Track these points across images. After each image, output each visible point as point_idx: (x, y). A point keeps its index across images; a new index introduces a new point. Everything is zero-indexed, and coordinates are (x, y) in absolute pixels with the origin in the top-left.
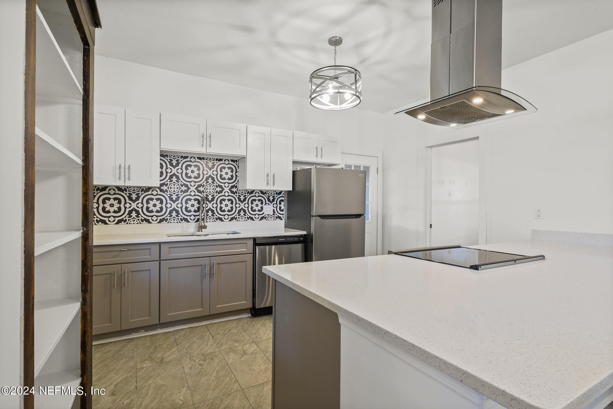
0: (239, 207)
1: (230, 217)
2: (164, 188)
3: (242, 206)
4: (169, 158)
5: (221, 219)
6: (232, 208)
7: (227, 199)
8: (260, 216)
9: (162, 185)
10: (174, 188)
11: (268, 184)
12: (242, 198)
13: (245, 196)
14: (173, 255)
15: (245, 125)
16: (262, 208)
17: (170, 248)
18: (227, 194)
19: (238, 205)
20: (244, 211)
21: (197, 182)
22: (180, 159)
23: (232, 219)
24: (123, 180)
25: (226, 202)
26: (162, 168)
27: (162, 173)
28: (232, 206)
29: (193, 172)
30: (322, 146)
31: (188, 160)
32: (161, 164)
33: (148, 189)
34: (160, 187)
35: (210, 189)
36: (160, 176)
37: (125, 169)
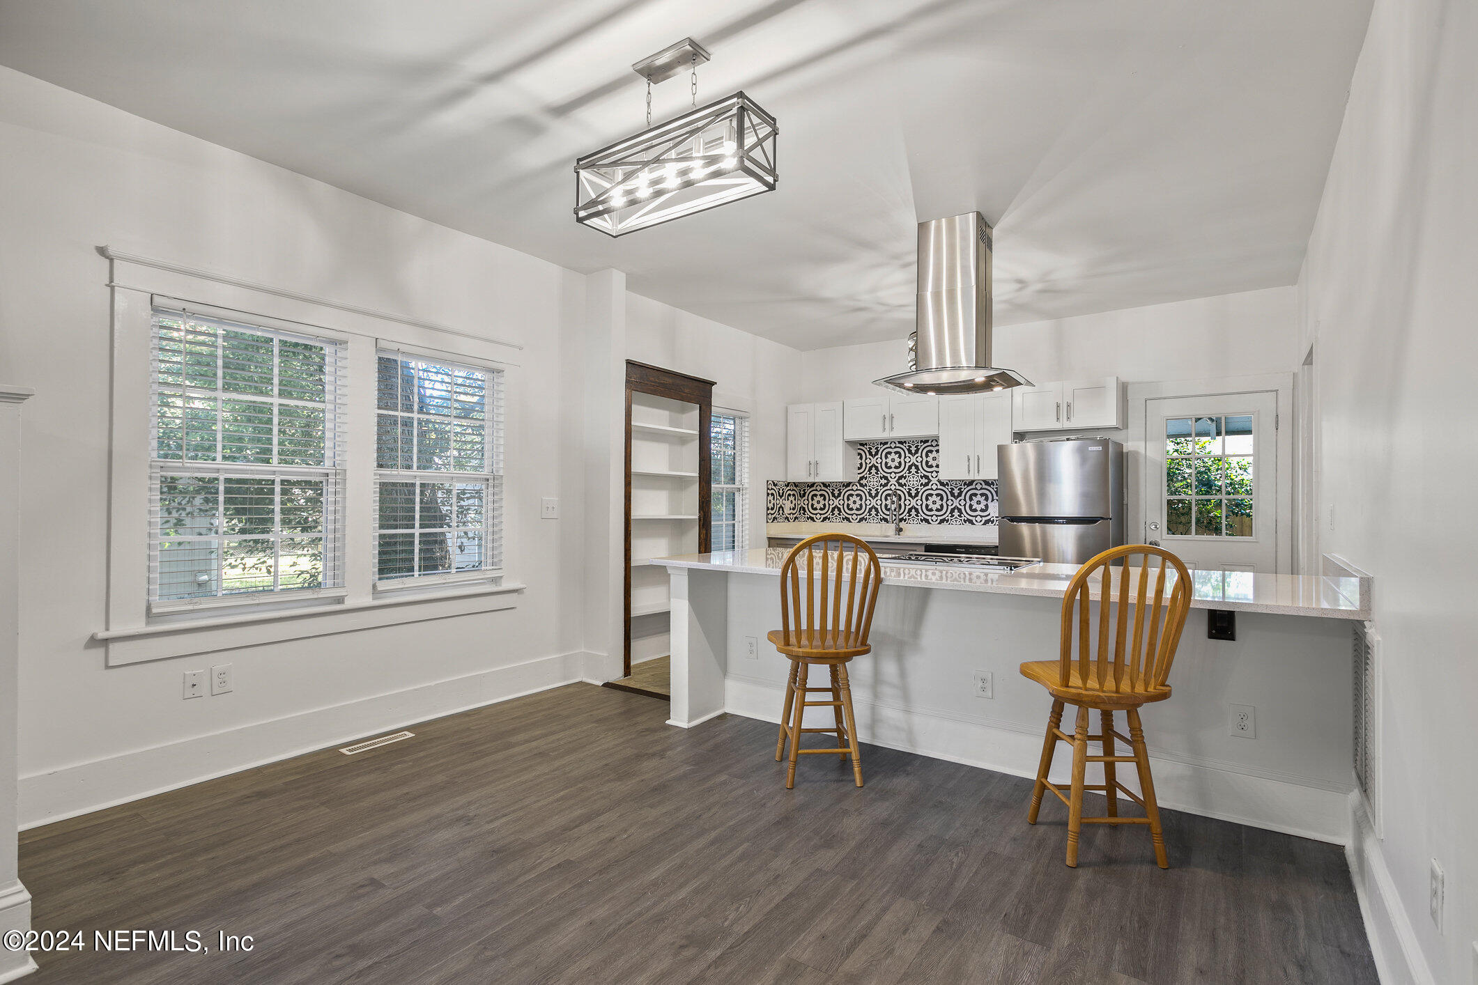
0: (952, 505)
1: (940, 518)
2: (864, 482)
3: (956, 503)
4: (868, 447)
5: (927, 521)
6: (942, 506)
8: (984, 519)
9: (861, 478)
10: (874, 482)
12: (956, 492)
13: (960, 489)
16: (987, 506)
18: (934, 487)
19: (950, 503)
20: (960, 511)
21: (898, 473)
22: (879, 446)
23: (942, 521)
24: (812, 476)
25: (934, 498)
26: (861, 458)
27: (861, 464)
28: (942, 504)
29: (893, 460)
30: (1070, 401)
31: (888, 445)
32: (859, 454)
33: (848, 484)
34: (859, 480)
35: (913, 481)
36: (859, 469)
37: (814, 466)
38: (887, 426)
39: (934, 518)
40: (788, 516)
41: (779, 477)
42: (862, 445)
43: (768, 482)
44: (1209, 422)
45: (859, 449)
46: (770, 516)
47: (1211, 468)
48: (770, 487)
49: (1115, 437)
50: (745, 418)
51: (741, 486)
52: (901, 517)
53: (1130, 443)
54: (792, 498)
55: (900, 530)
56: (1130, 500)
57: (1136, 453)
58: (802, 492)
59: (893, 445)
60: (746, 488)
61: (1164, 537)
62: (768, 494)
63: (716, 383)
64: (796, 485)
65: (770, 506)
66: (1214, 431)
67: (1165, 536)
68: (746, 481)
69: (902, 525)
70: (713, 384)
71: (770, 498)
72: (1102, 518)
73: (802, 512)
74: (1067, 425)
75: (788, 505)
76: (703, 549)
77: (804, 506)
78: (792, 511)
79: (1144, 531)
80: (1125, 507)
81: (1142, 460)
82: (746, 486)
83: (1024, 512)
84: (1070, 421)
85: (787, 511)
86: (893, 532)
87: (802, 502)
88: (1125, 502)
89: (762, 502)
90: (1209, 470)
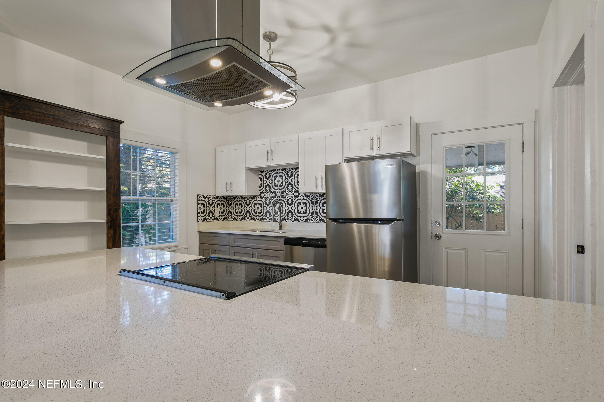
0: (312, 210)
1: (305, 218)
2: (262, 195)
3: (314, 208)
4: (265, 173)
5: (298, 220)
7: (302, 202)
10: (268, 195)
11: (317, 186)
12: (314, 201)
13: (316, 199)
14: (236, 244)
15: (298, 134)
17: (235, 238)
18: (302, 198)
19: (311, 208)
20: (317, 213)
21: (281, 189)
22: (271, 172)
23: (306, 220)
24: (229, 191)
25: (302, 205)
26: (261, 181)
27: (261, 184)
28: (306, 209)
29: (278, 181)
30: (380, 135)
31: (276, 172)
32: (260, 178)
33: (254, 197)
34: (260, 194)
35: (290, 194)
36: (260, 187)
37: (229, 185)
38: (269, 158)
39: (302, 218)
40: (218, 217)
41: (210, 192)
42: (261, 172)
43: (198, 195)
44: (474, 156)
45: (260, 174)
46: (200, 218)
47: (474, 189)
48: (200, 199)
49: (411, 161)
50: (177, 153)
51: (173, 199)
52: (282, 218)
53: (421, 166)
54: (221, 206)
55: (281, 227)
56: (421, 205)
57: (425, 173)
58: (230, 202)
59: (278, 172)
60: (177, 200)
61: (444, 232)
62: (199, 204)
63: (123, 122)
64: (224, 197)
65: (200, 211)
66: (476, 163)
67: (445, 230)
68: (177, 195)
69: (284, 223)
70: (121, 122)
71: (200, 206)
72: (396, 220)
73: (230, 214)
74: (378, 153)
75: (217, 211)
76: (111, 245)
77: (231, 211)
78: (221, 214)
79: (431, 227)
80: (418, 210)
81: (429, 177)
82: (177, 198)
83: (354, 216)
84: (380, 150)
85: (216, 214)
86: (278, 228)
87: (230, 209)
88: (418, 207)
89: (193, 208)
90: (473, 190)
